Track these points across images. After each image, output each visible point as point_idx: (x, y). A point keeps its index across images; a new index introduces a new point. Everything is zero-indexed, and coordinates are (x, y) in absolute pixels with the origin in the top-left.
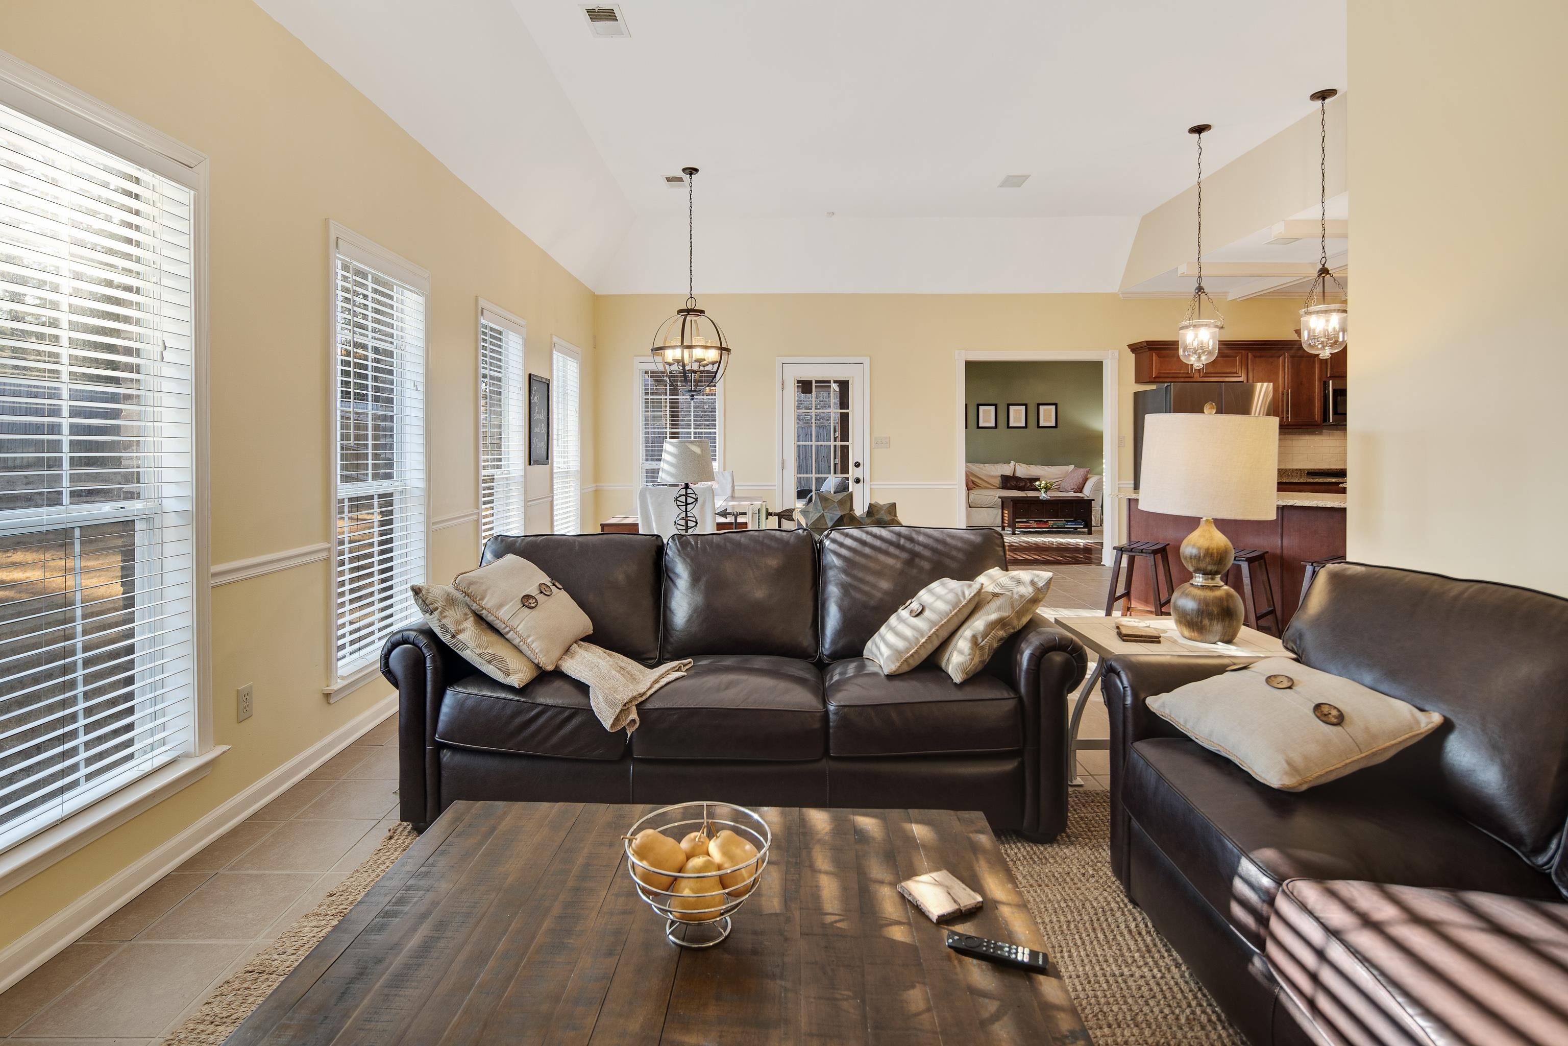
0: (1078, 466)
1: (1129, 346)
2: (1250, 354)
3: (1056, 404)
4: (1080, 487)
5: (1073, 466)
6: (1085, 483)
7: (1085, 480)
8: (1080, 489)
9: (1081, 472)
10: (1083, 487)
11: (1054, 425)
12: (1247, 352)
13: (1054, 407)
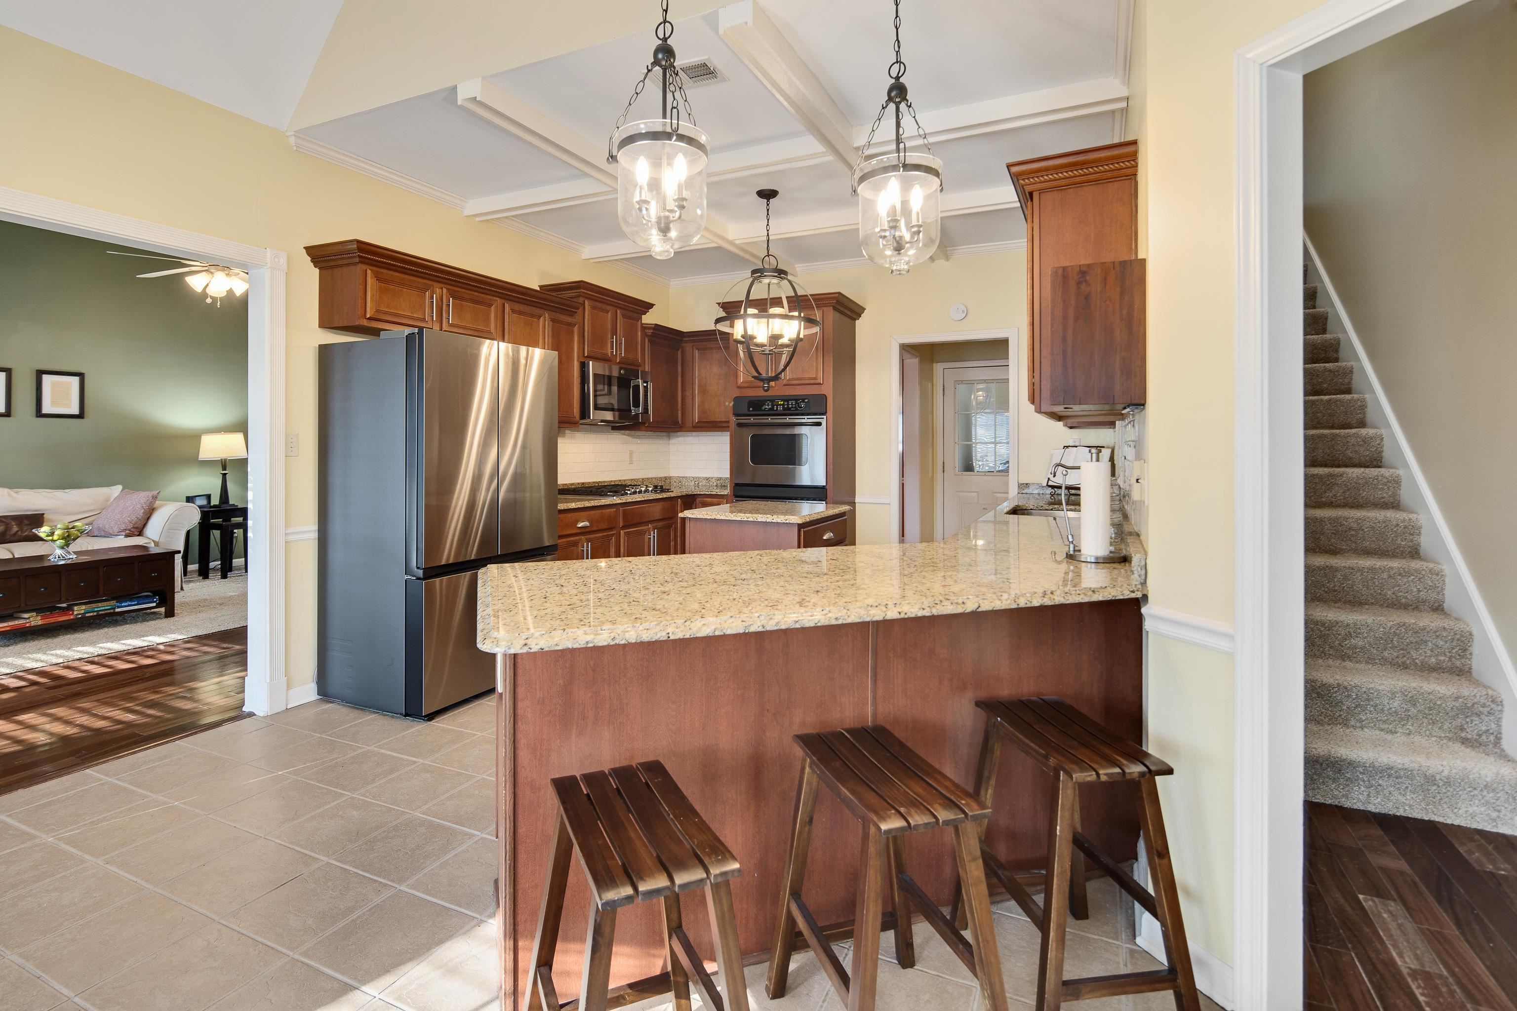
0: (130, 486)
1: (310, 250)
2: (507, 305)
3: (81, 375)
4: (140, 525)
5: (119, 488)
6: (148, 519)
7: (150, 512)
8: (139, 531)
9: (140, 499)
10: (145, 525)
11: (75, 411)
12: (503, 301)
13: (76, 380)
